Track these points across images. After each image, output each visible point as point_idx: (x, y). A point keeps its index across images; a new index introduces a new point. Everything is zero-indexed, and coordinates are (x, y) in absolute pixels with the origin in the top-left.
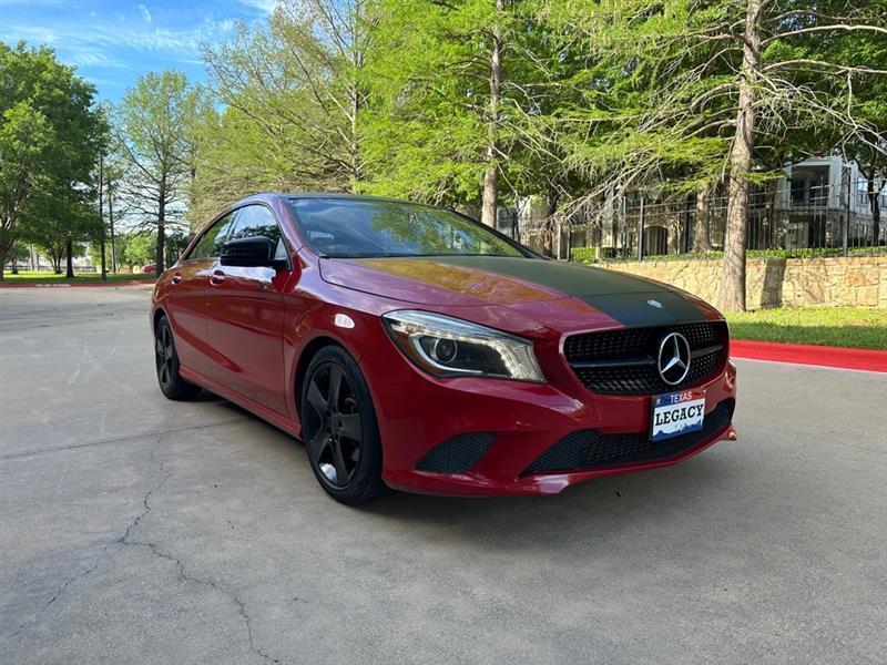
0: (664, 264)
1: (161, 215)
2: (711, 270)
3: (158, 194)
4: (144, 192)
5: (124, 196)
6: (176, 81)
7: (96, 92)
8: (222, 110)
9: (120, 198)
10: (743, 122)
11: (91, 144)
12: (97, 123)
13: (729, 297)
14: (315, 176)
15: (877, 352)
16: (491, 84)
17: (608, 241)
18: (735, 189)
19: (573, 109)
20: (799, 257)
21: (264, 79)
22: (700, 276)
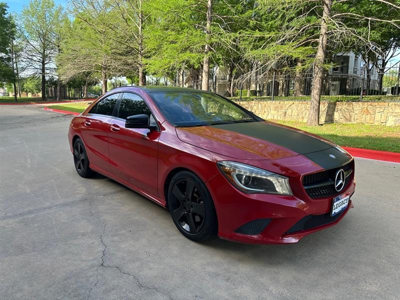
0: (283, 102)
1: (43, 70)
2: (304, 106)
3: (42, 59)
4: (35, 58)
5: (24, 60)
6: (49, 3)
7: (8, 7)
8: (72, 19)
9: (22, 61)
10: (322, 40)
11: (7, 34)
12: (9, 23)
13: (312, 119)
14: (121, 54)
15: (385, 152)
16: (207, 15)
17: (253, 87)
18: (317, 71)
19: (247, 31)
20: (342, 101)
21: (95, 5)
22: (299, 108)
